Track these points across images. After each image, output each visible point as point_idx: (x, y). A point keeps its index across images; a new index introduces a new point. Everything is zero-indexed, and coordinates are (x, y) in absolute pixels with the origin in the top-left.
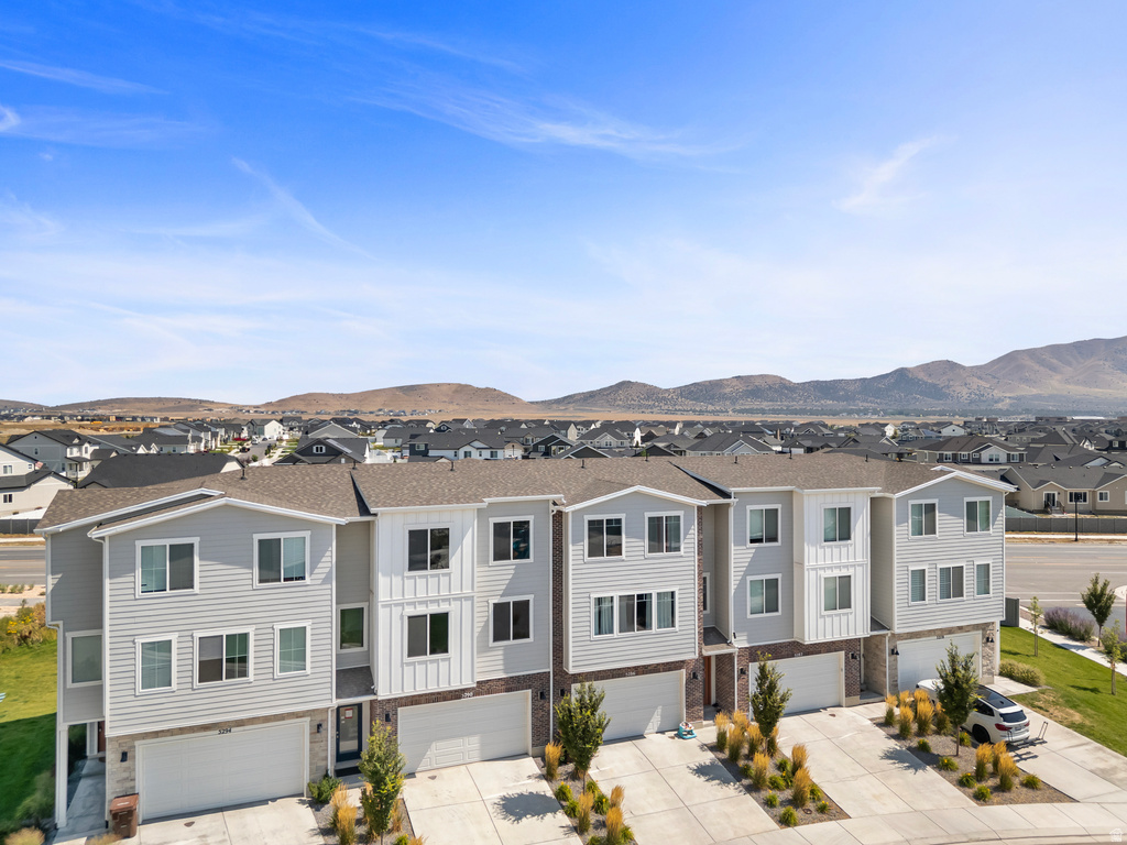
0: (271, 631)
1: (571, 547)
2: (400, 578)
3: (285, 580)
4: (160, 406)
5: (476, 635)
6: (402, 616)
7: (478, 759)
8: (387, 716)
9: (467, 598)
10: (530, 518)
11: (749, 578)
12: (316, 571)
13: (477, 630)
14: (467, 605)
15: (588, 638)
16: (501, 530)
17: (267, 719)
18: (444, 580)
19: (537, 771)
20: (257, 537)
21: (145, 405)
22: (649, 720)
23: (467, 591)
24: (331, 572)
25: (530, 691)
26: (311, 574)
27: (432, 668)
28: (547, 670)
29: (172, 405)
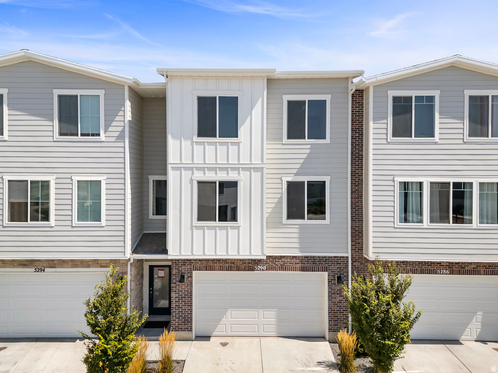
0: (69, 181)
1: (371, 125)
2: (189, 142)
3: (82, 135)
5: (266, 215)
6: (191, 181)
7: (274, 334)
8: (183, 277)
9: (256, 169)
10: (327, 98)
12: (110, 129)
13: (267, 211)
14: (256, 176)
15: (392, 224)
16: (295, 108)
17: (75, 263)
18: (233, 149)
19: (332, 359)
20: (57, 92)
22: (466, 325)
23: (256, 161)
24: (123, 131)
25: (326, 273)
26: (105, 132)
27: (221, 234)
28: (345, 255)
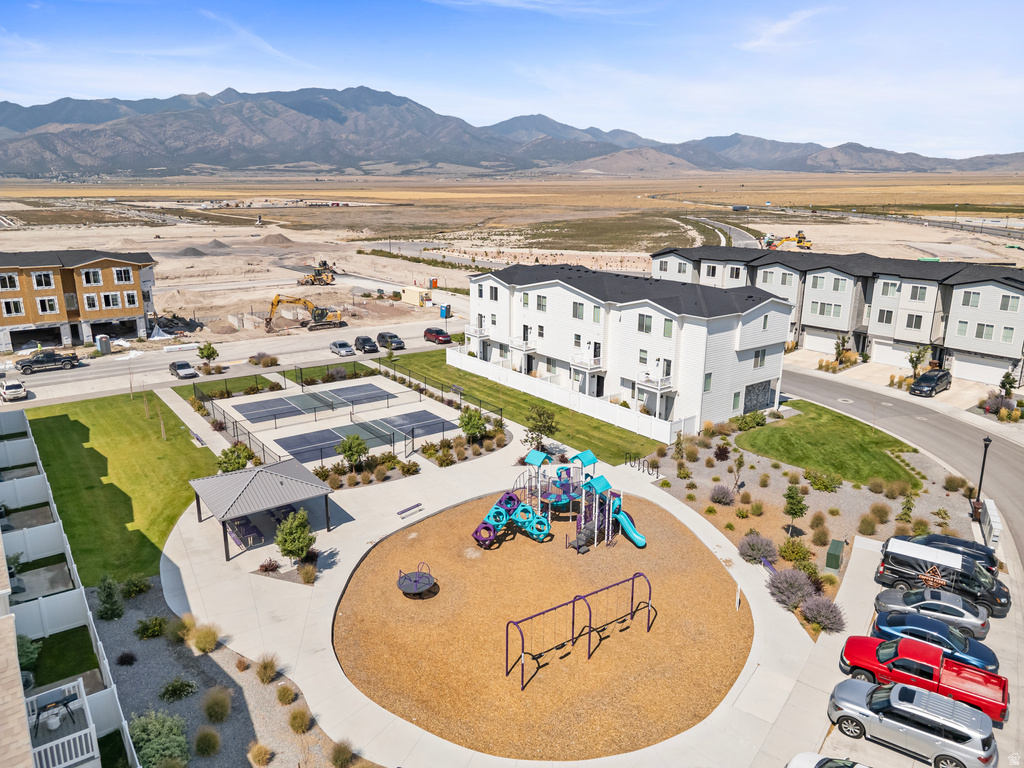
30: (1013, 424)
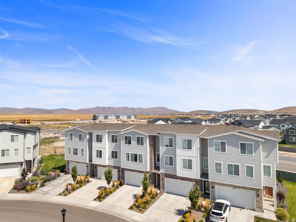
1: (122, 141)
4: (245, 111)
6: (95, 150)
8: (96, 167)
11: (165, 155)
15: (125, 161)
21: (241, 111)
24: (87, 140)
25: (117, 169)
29: (248, 111)
30: (34, 192)
